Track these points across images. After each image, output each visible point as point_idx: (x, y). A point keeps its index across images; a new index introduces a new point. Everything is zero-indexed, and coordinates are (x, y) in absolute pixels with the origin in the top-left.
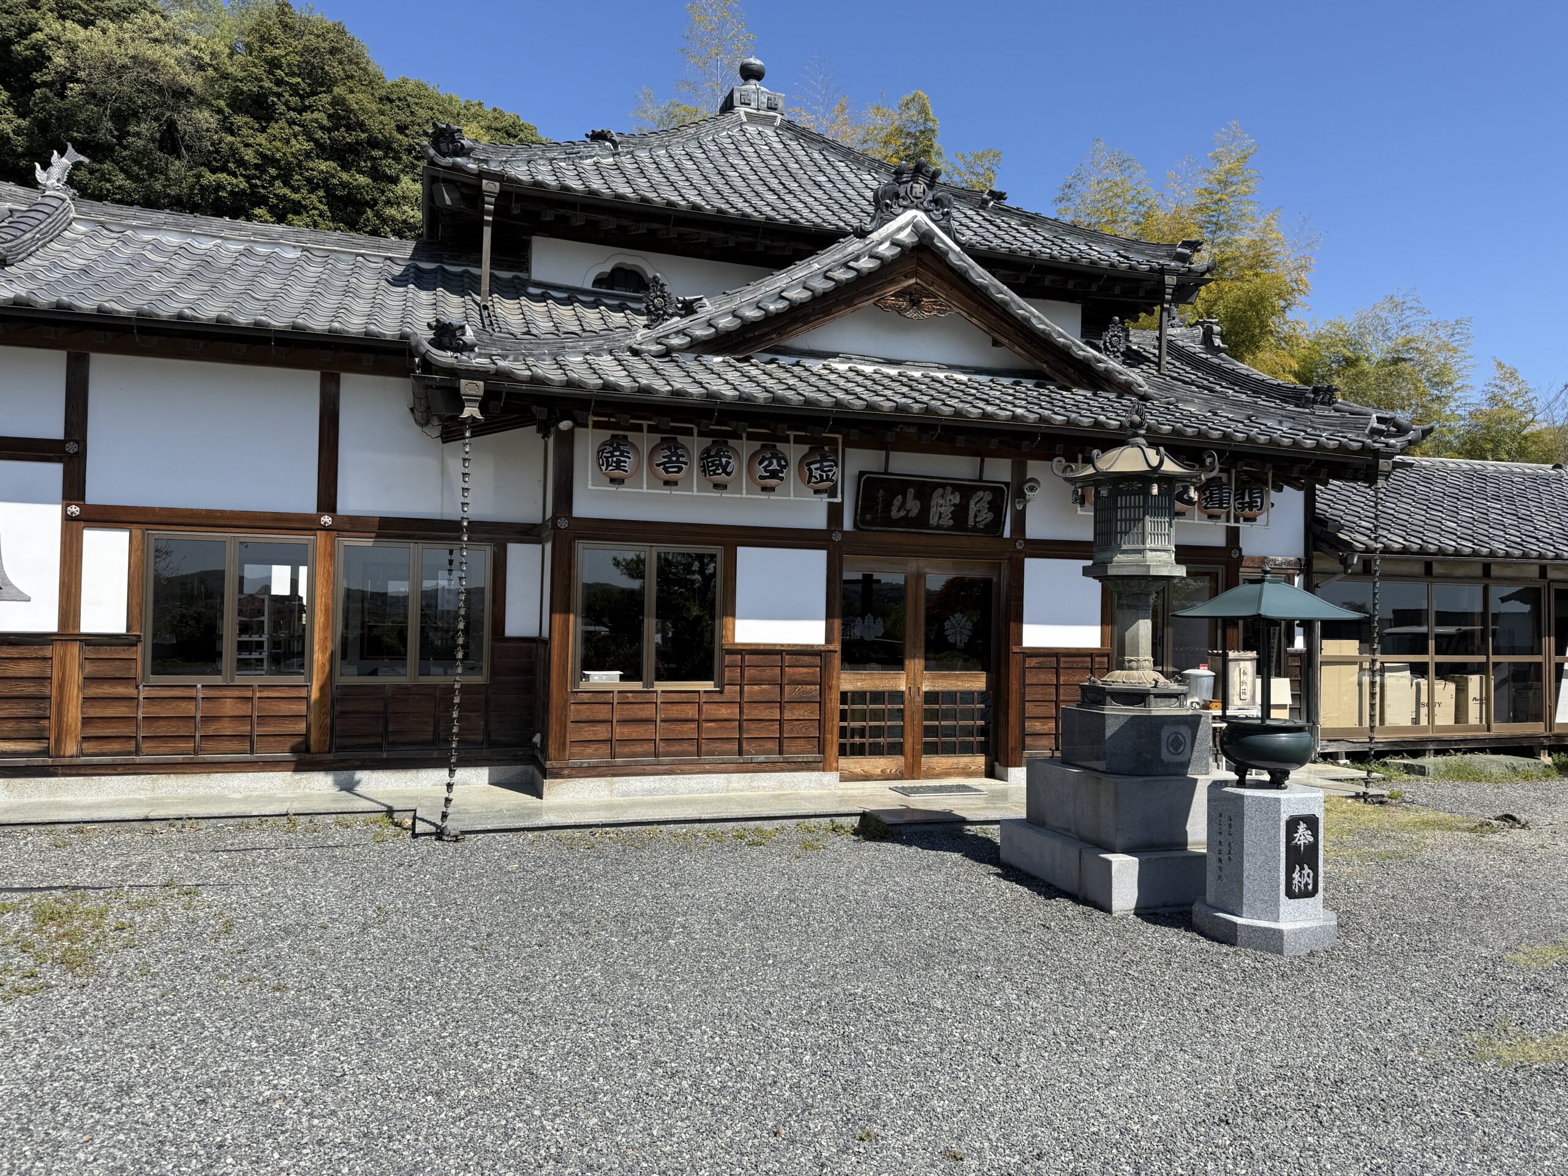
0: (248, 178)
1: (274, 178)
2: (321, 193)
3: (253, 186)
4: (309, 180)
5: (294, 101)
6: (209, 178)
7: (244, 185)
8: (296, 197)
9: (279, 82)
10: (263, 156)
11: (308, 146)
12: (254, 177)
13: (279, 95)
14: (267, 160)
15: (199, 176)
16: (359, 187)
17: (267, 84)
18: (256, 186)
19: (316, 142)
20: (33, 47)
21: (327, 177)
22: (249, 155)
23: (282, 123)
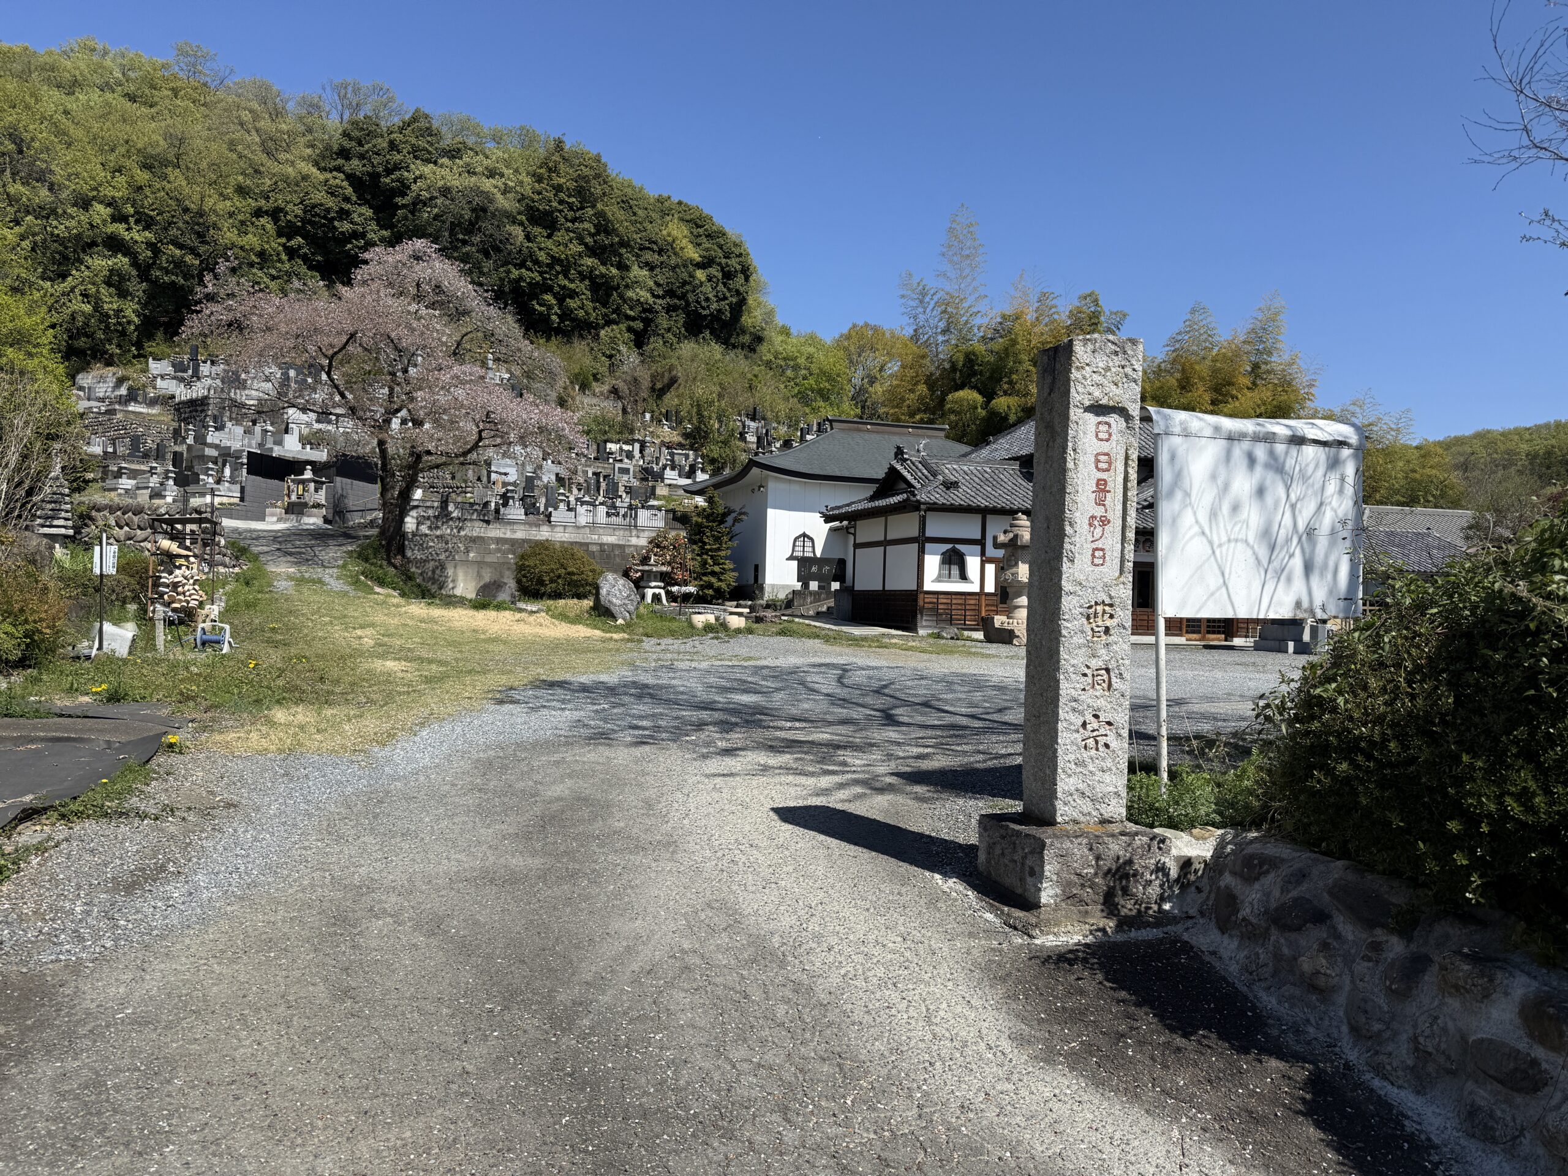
0: (541, 273)
1: (558, 273)
2: (587, 282)
3: (544, 279)
4: (580, 273)
5: (570, 214)
6: (515, 273)
7: (539, 278)
8: (572, 286)
9: (561, 202)
10: (552, 257)
11: (581, 248)
12: (546, 272)
13: (560, 211)
14: (555, 260)
15: (508, 272)
16: (613, 277)
17: (555, 204)
18: (546, 279)
19: (586, 245)
20: (398, 180)
21: (592, 269)
22: (542, 256)
23: (563, 231)
